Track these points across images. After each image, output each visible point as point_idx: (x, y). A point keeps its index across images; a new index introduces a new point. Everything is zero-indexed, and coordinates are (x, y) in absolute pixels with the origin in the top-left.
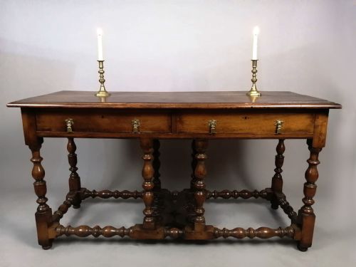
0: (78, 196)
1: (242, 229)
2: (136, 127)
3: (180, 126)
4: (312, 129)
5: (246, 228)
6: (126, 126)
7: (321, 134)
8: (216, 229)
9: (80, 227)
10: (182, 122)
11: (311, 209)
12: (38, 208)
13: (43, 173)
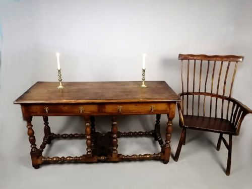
0: (50, 138)
1: (136, 155)
2: (81, 111)
3: (104, 110)
4: (168, 110)
5: (138, 155)
6: (76, 110)
7: (173, 112)
8: (124, 156)
9: (54, 158)
10: (105, 108)
11: (169, 145)
12: (32, 150)
13: (33, 133)
